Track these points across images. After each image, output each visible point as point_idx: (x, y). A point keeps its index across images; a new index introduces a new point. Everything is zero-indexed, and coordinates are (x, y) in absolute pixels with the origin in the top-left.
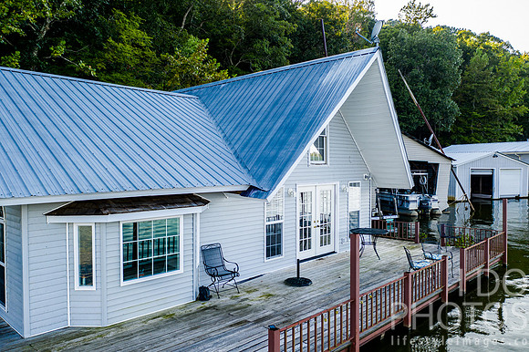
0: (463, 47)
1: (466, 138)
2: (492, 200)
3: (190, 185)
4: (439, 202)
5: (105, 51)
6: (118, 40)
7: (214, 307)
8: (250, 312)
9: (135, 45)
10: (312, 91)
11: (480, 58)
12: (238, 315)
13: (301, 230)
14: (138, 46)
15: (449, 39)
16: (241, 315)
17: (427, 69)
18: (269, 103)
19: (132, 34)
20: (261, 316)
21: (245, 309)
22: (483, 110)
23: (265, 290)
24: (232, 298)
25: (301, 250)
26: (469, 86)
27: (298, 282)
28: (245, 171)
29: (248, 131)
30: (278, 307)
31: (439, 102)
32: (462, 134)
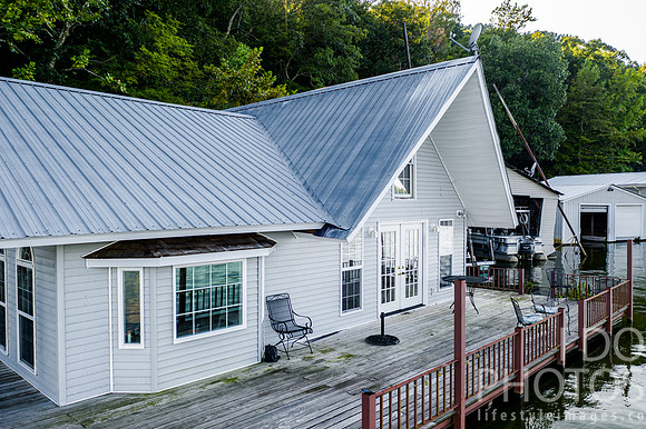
0: (569, 57)
1: (573, 168)
2: (606, 243)
3: (255, 223)
4: (543, 245)
5: (136, 62)
6: (153, 49)
7: (284, 370)
8: (329, 375)
9: (172, 54)
10: (397, 109)
11: (589, 70)
12: (315, 379)
13: (383, 278)
14: (176, 56)
15: (552, 47)
16: (318, 380)
17: (525, 84)
18: (344, 124)
19: (168, 41)
20: (343, 380)
21: (322, 373)
22: (593, 133)
23: (344, 350)
24: (304, 359)
25: (383, 302)
26: (576, 105)
27: (382, 340)
28: (318, 206)
29: (320, 157)
30: (361, 370)
31: (540, 124)
32: (567, 163)
